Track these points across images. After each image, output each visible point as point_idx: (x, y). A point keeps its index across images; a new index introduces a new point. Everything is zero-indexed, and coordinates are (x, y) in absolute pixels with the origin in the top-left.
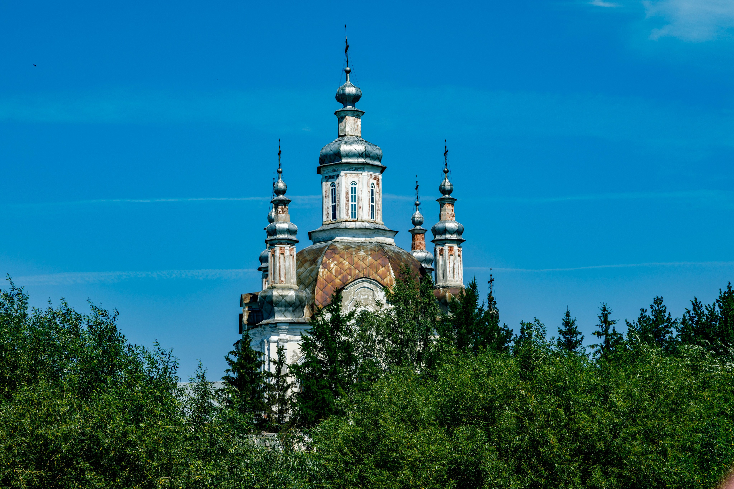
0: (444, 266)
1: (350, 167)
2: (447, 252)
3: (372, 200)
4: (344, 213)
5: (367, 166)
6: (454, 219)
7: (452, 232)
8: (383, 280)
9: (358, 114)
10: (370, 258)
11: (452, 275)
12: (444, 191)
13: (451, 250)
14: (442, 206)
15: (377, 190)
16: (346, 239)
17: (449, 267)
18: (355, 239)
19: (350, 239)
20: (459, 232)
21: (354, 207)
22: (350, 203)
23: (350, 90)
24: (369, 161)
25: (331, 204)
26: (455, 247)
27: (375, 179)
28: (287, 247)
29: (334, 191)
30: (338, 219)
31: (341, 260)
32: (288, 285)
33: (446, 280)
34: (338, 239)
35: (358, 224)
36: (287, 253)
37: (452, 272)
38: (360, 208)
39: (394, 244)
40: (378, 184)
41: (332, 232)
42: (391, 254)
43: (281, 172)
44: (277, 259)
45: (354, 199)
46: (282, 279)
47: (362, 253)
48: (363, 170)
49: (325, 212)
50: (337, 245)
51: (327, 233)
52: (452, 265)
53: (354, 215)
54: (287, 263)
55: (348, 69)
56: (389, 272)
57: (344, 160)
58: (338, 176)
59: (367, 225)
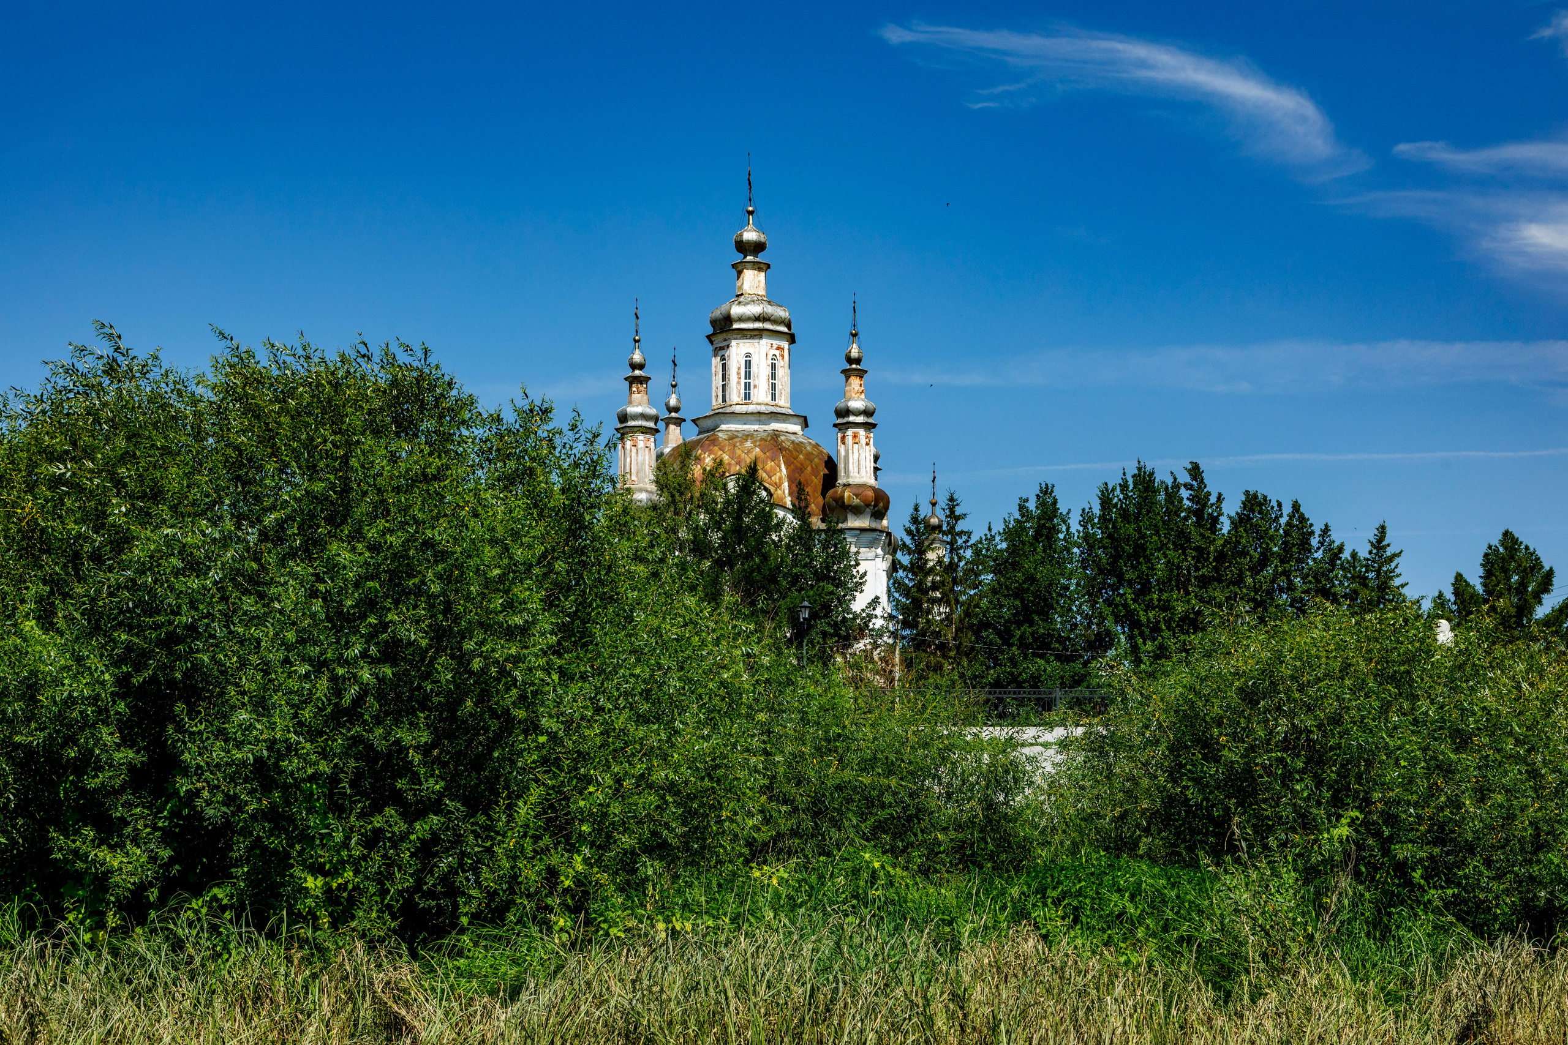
0: (846, 457)
1: (744, 334)
2: (849, 439)
3: (774, 376)
4: (735, 395)
5: (765, 333)
6: (863, 396)
7: (858, 413)
8: (770, 477)
9: (759, 267)
10: (758, 449)
11: (856, 470)
12: (850, 360)
13: (855, 436)
14: (848, 378)
15: (780, 363)
16: (733, 427)
17: (852, 460)
18: (745, 427)
19: (739, 427)
20: (868, 413)
21: (747, 386)
22: (743, 381)
23: (750, 235)
24: (768, 326)
25: (721, 383)
26: (862, 432)
27: (778, 349)
28: (641, 437)
29: (724, 365)
30: (728, 403)
31: (720, 452)
32: (641, 485)
33: (848, 476)
34: (723, 427)
35: (751, 408)
36: (641, 444)
37: (856, 465)
38: (755, 386)
39: (800, 433)
40: (782, 356)
41: (717, 418)
42: (787, 444)
43: (638, 341)
44: (628, 452)
45: (748, 375)
46: (634, 478)
47: (749, 444)
48: (761, 337)
49: (714, 394)
50: (720, 434)
51: (712, 420)
52: (856, 455)
53: (747, 396)
54: (640, 458)
55: (750, 209)
56: (779, 467)
57: (736, 326)
58: (728, 346)
59: (763, 409)
